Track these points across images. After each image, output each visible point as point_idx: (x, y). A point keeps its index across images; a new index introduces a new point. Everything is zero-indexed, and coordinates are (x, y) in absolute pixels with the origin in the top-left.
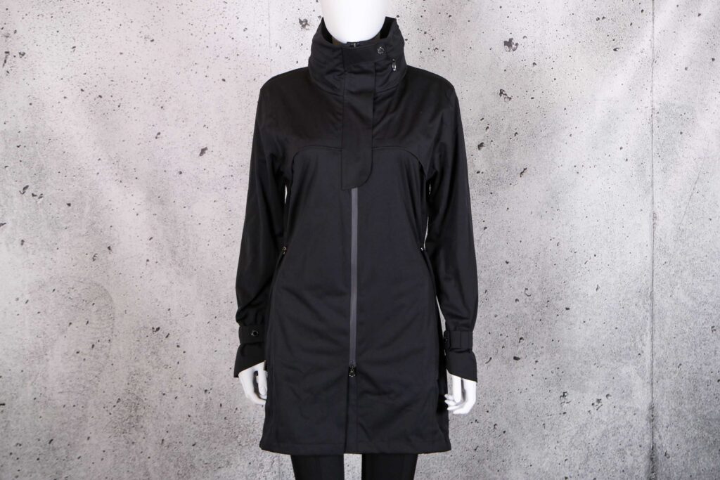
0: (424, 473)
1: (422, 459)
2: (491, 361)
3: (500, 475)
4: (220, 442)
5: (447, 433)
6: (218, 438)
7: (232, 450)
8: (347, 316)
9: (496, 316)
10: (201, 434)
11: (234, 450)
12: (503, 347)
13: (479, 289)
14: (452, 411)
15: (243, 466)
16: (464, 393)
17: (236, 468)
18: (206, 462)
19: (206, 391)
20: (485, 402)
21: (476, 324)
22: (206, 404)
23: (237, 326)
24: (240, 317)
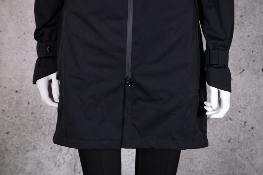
0: (188, 158)
1: (184, 153)
2: (244, 72)
3: (248, 161)
4: (28, 131)
5: (205, 132)
6: (27, 128)
7: (37, 138)
8: (124, 36)
9: (249, 36)
10: (13, 125)
11: (39, 138)
12: (254, 61)
13: (235, 15)
14: (210, 116)
15: (46, 150)
16: (220, 101)
17: (41, 151)
18: (17, 146)
19: (17, 91)
20: (238, 105)
21: (233, 42)
22: (17, 101)
23: (35, 43)
24: (37, 36)
